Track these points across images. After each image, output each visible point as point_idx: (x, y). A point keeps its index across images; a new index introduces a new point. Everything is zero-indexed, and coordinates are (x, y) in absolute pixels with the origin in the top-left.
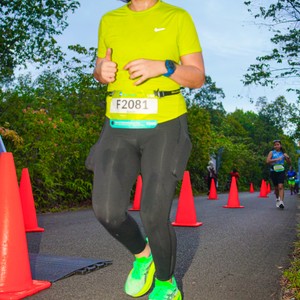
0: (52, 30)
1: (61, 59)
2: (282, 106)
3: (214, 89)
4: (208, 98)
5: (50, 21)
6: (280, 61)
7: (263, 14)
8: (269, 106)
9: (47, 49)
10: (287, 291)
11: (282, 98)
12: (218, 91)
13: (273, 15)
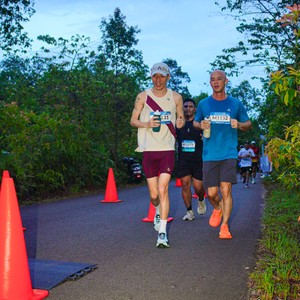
0: (20, 17)
1: (27, 45)
2: (246, 90)
3: (179, 73)
4: (174, 82)
5: (18, 8)
6: (245, 53)
7: (229, 7)
8: (234, 90)
9: (13, 34)
10: (254, 293)
11: (247, 82)
12: (184, 75)
13: (239, 7)
